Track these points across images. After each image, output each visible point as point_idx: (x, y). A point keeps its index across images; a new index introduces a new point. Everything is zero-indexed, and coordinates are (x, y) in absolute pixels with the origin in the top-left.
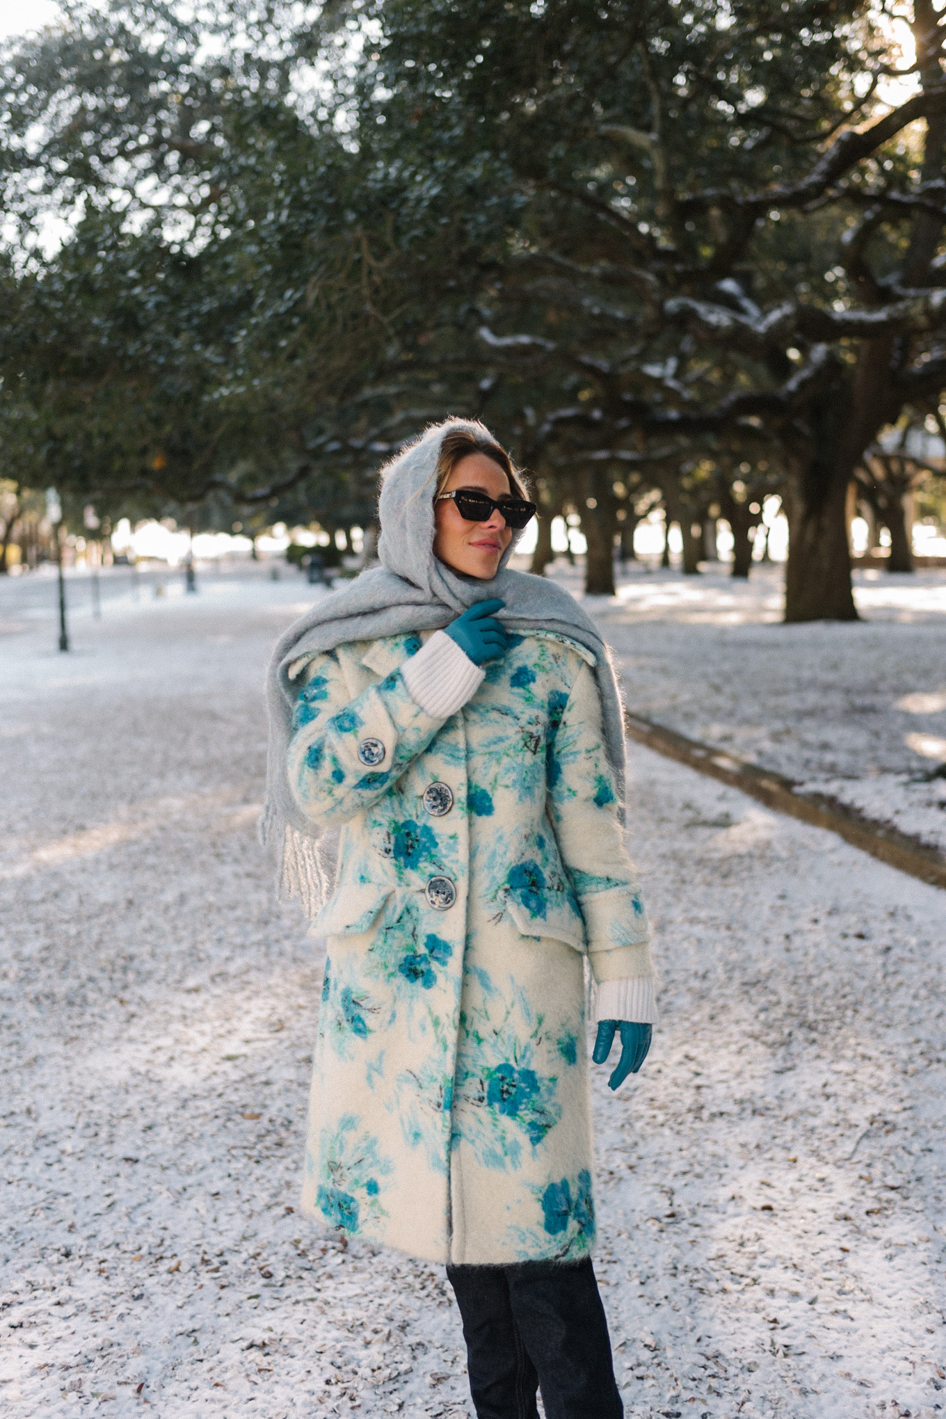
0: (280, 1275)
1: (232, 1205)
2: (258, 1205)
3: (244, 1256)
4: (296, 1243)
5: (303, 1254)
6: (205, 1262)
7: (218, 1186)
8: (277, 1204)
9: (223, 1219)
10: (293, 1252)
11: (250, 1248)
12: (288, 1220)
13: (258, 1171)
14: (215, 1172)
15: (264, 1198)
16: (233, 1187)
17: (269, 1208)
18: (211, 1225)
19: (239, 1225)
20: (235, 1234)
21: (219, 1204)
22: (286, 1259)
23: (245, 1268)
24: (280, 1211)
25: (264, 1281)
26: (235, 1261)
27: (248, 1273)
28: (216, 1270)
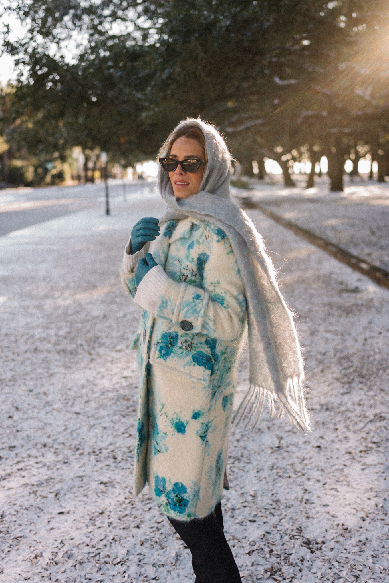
0: (119, 458)
1: (110, 432)
2: (119, 433)
3: (109, 450)
4: (129, 447)
5: (130, 452)
6: (94, 452)
7: (107, 424)
8: (127, 433)
9: (105, 437)
10: (127, 450)
11: (112, 448)
12: (129, 439)
13: (123, 420)
14: (107, 419)
15: (122, 430)
16: (112, 424)
17: (123, 433)
18: (100, 438)
19: (110, 439)
20: (108, 443)
21: (105, 431)
22: (124, 453)
23: (107, 455)
24: (127, 435)
25: (113, 460)
26: (105, 452)
27: (109, 457)
28: (97, 455)
